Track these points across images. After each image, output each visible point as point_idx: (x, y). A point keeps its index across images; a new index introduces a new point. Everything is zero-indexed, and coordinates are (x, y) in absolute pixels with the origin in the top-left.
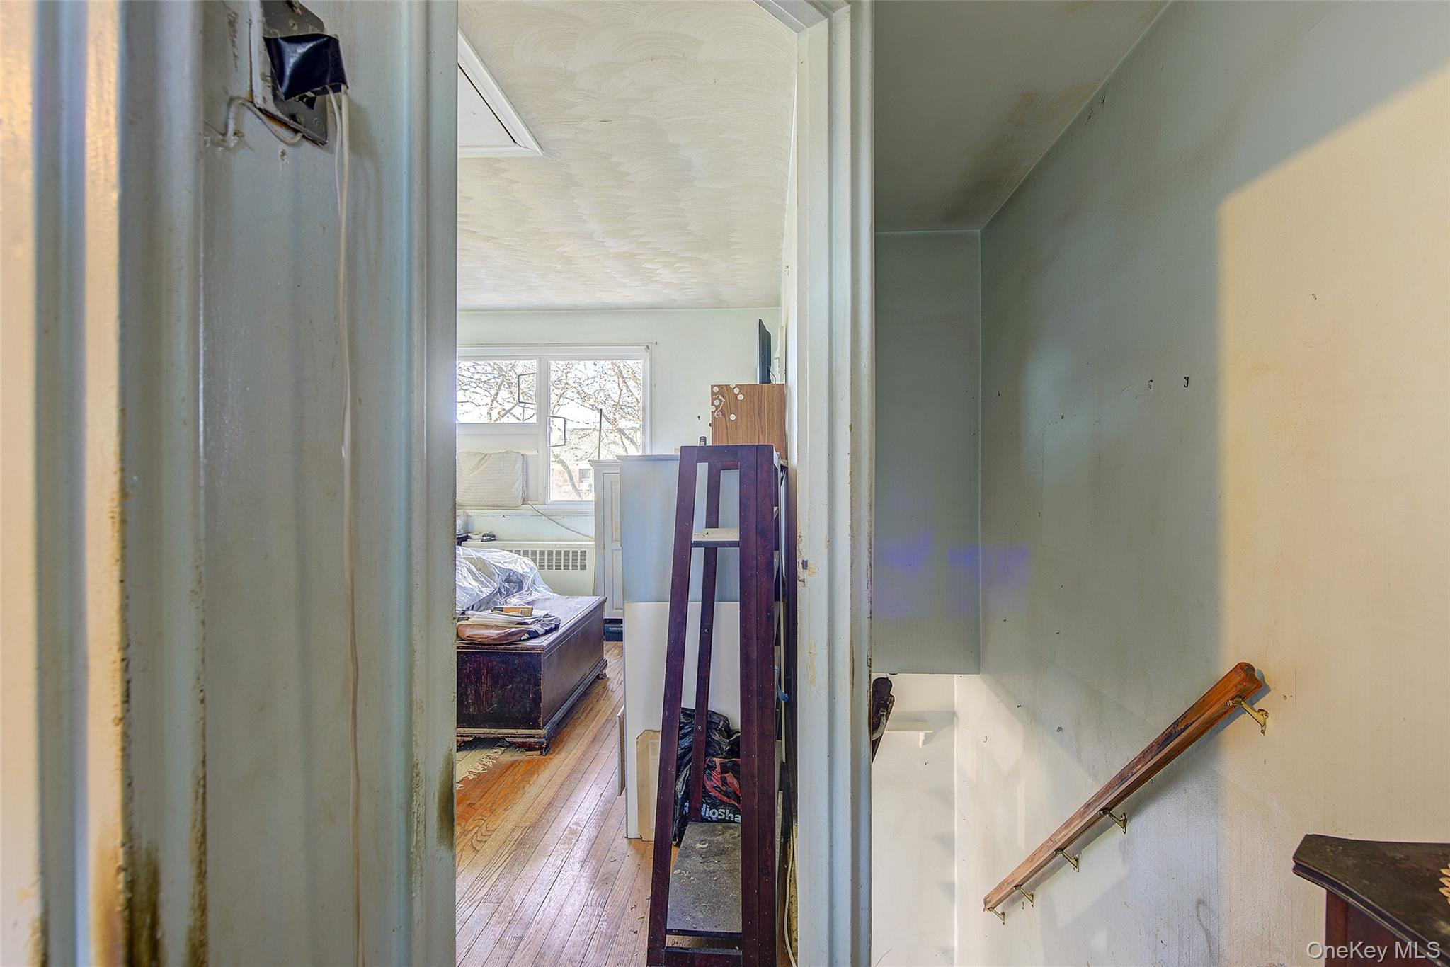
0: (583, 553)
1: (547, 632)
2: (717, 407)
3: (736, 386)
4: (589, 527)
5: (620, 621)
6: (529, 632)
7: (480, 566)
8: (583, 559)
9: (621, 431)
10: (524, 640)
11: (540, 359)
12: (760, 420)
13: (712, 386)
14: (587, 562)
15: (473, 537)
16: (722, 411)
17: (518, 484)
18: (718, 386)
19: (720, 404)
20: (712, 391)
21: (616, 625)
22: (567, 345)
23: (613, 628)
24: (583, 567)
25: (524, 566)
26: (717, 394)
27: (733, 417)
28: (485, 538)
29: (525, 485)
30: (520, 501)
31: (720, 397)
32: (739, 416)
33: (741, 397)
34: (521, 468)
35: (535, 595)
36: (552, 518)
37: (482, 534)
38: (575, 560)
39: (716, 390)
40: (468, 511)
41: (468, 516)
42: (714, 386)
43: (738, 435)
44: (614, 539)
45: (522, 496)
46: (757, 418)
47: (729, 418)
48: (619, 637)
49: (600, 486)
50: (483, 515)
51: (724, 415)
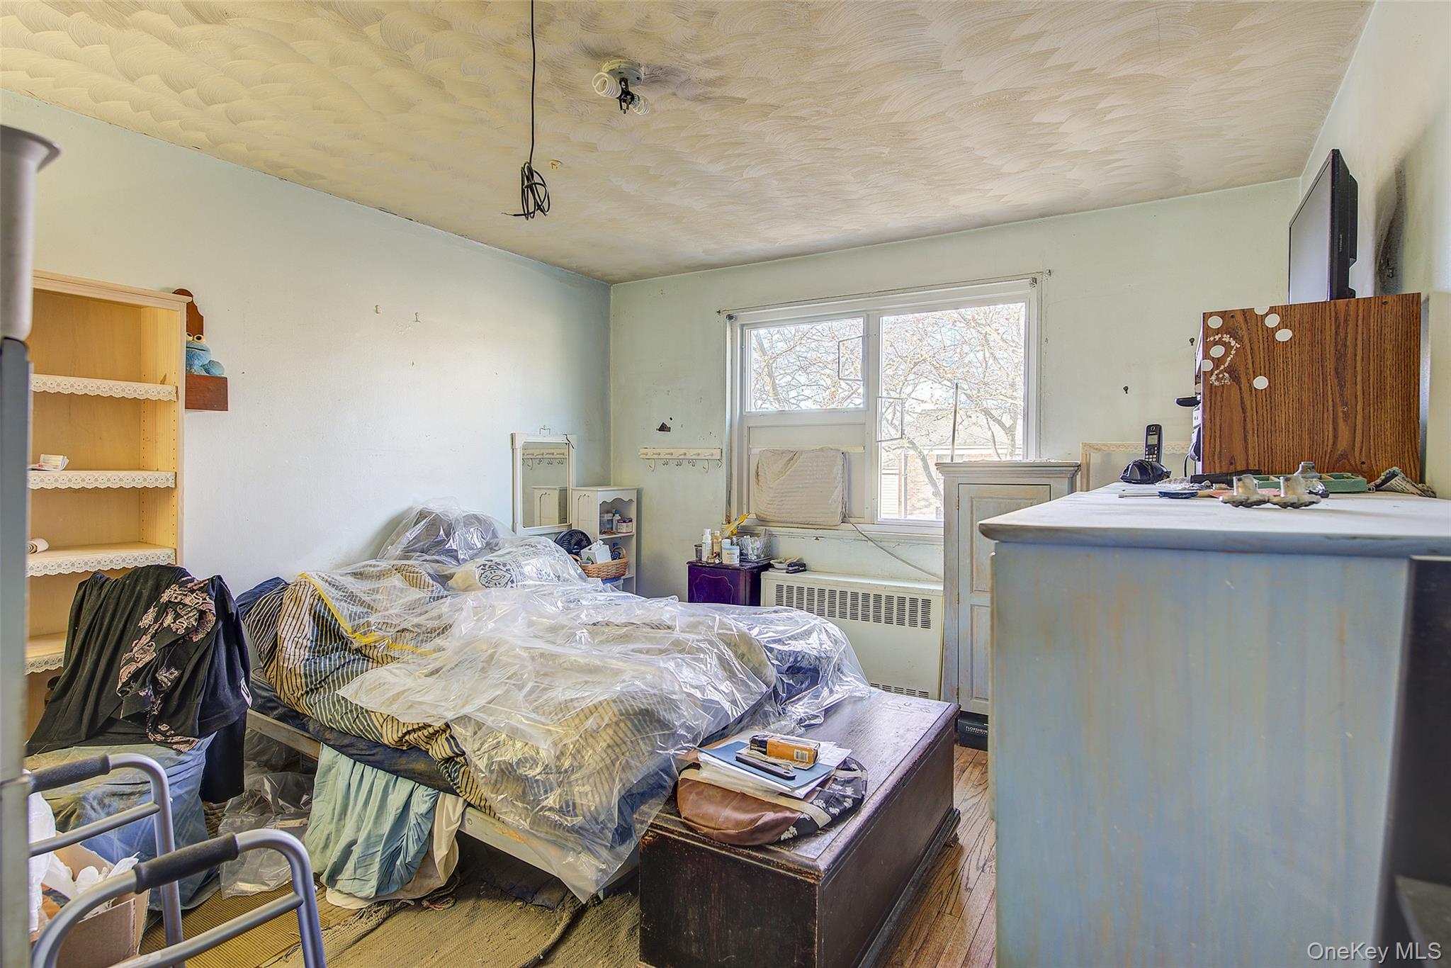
0: (927, 603)
1: (836, 821)
2: (1217, 362)
3: (1273, 310)
4: (935, 561)
5: (983, 719)
6: (798, 823)
7: (743, 649)
8: (926, 612)
9: (987, 413)
10: (786, 843)
11: (868, 316)
12: (1341, 386)
13: (1206, 316)
14: (931, 617)
15: (777, 565)
16: (1231, 370)
17: (837, 495)
18: (1223, 314)
19: (1227, 354)
20: (1206, 329)
21: (976, 724)
22: (905, 290)
23: (972, 728)
24: (926, 624)
25: (824, 636)
26: (1218, 331)
27: (1261, 383)
28: (791, 568)
29: (846, 496)
30: (838, 518)
31: (1226, 338)
32: (1279, 380)
33: (1284, 335)
34: (840, 472)
35: (840, 692)
36: (880, 544)
37: (788, 562)
38: (913, 612)
39: (1215, 323)
40: (771, 529)
41: (771, 535)
42: (1211, 314)
43: (1273, 422)
44: (974, 589)
45: (842, 512)
46: (1332, 380)
47: (1251, 385)
48: (980, 743)
49: (951, 502)
50: (791, 536)
51: (1235, 377)
